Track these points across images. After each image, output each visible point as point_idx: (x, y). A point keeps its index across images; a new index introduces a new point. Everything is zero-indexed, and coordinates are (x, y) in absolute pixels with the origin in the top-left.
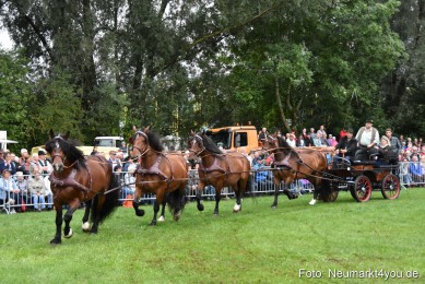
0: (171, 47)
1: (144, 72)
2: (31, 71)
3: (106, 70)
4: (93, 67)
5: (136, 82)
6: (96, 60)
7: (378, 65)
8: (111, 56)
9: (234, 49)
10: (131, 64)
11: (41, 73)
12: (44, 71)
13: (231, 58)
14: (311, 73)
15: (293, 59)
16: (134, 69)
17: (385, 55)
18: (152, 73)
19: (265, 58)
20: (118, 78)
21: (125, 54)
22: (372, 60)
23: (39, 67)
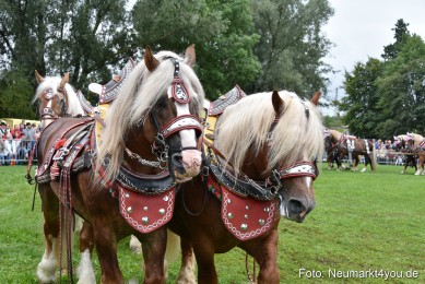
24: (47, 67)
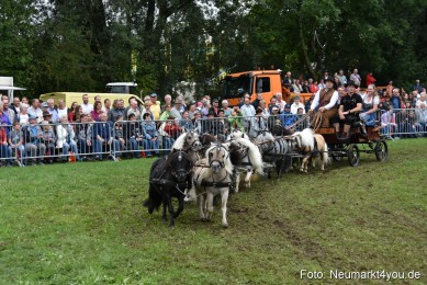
1: (157, 11)
2: (36, 12)
3: (116, 10)
4: (102, 7)
5: (149, 22)
11: (46, 14)
12: (49, 13)
14: (338, 11)
16: (145, 10)
18: (165, 13)
20: (129, 19)
23: (43, 8)
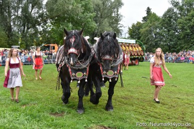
0: (34, 22)
1: (26, 28)
3: (15, 27)
4: (11, 26)
5: (24, 31)
6: (12, 24)
7: (90, 30)
8: (16, 23)
9: (52, 23)
10: (22, 25)
13: (50, 26)
15: (68, 27)
16: (23, 27)
17: (92, 27)
18: (28, 29)
19: (60, 26)
20: (18, 30)
21: (20, 23)
22: (88, 28)
24: (12, 27)
